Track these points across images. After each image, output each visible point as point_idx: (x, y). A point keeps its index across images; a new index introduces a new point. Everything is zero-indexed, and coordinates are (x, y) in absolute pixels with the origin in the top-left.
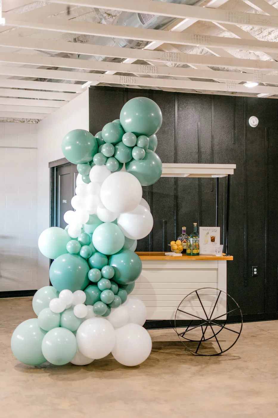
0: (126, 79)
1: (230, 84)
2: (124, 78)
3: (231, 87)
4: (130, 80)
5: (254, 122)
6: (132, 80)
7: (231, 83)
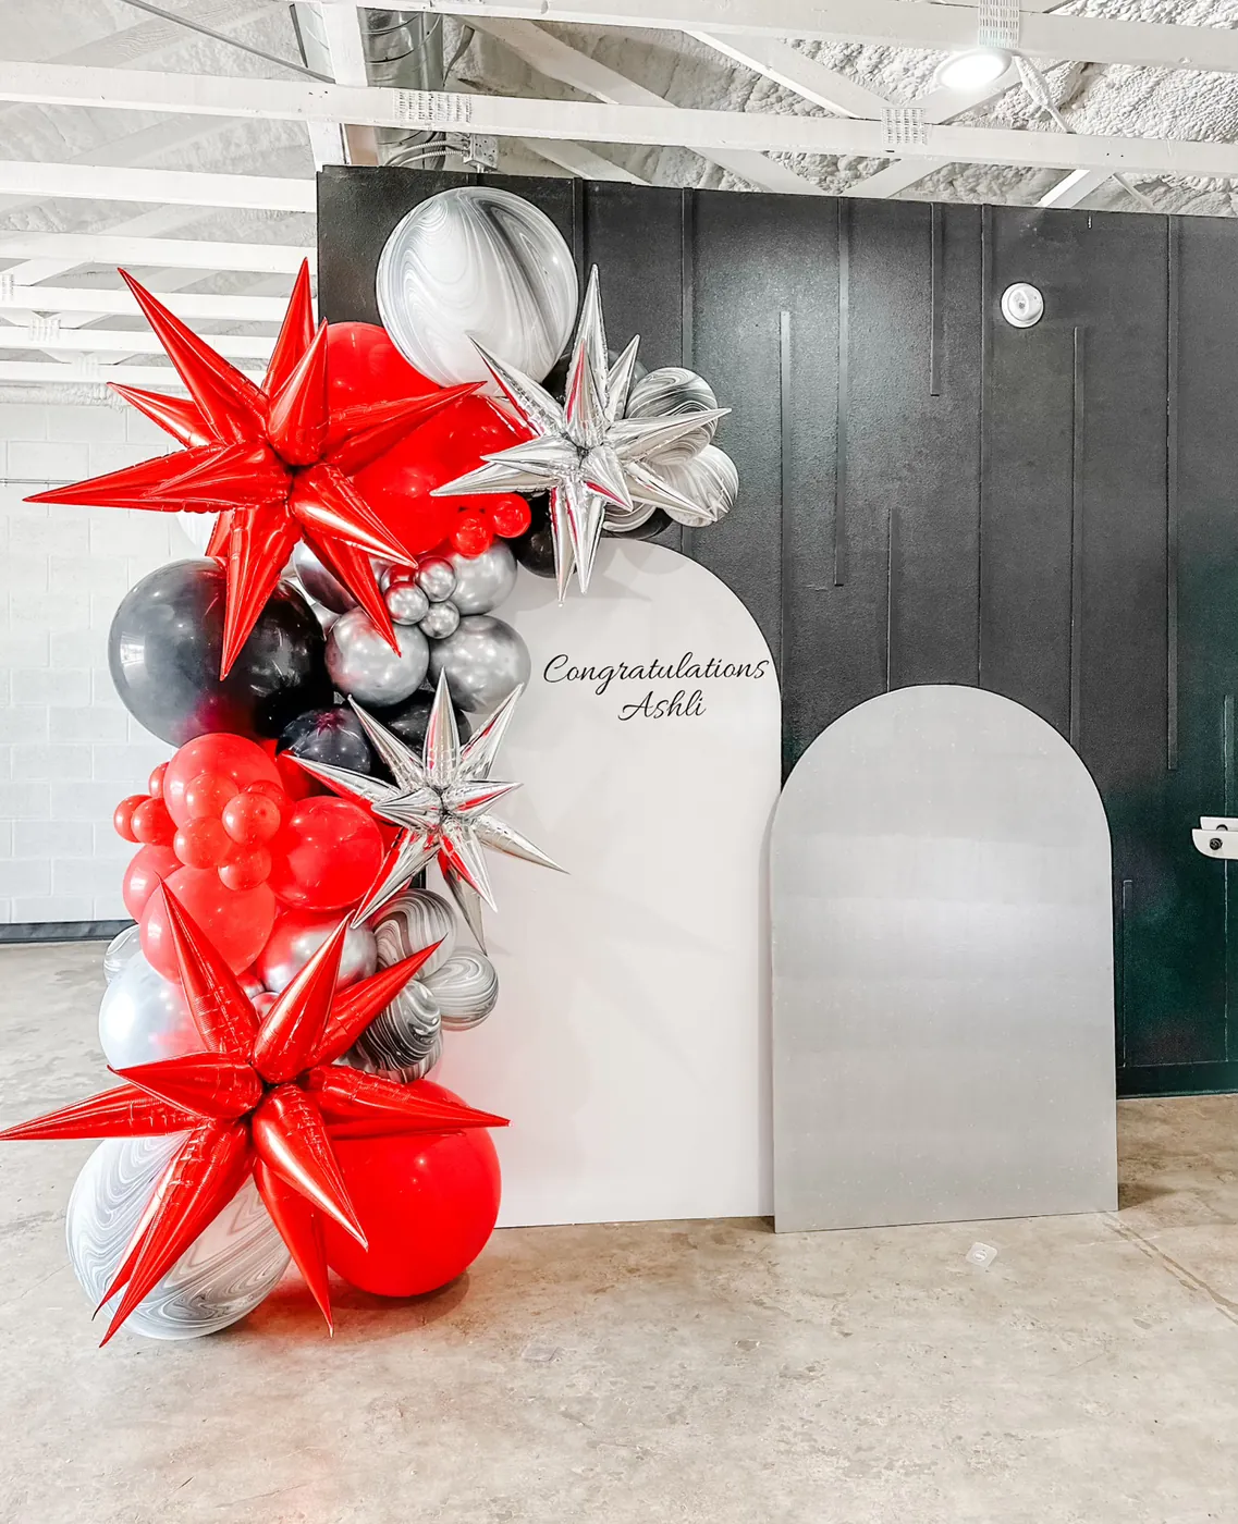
0: (425, 102)
1: (902, 126)
2: (417, 98)
3: (907, 139)
4: (445, 105)
5: (1022, 306)
6: (454, 110)
7: (907, 121)
